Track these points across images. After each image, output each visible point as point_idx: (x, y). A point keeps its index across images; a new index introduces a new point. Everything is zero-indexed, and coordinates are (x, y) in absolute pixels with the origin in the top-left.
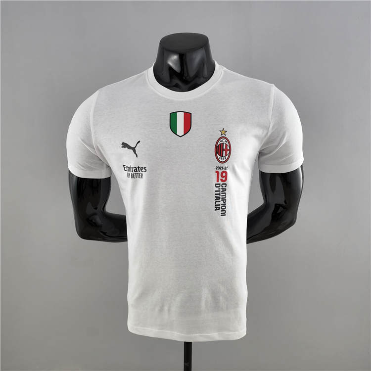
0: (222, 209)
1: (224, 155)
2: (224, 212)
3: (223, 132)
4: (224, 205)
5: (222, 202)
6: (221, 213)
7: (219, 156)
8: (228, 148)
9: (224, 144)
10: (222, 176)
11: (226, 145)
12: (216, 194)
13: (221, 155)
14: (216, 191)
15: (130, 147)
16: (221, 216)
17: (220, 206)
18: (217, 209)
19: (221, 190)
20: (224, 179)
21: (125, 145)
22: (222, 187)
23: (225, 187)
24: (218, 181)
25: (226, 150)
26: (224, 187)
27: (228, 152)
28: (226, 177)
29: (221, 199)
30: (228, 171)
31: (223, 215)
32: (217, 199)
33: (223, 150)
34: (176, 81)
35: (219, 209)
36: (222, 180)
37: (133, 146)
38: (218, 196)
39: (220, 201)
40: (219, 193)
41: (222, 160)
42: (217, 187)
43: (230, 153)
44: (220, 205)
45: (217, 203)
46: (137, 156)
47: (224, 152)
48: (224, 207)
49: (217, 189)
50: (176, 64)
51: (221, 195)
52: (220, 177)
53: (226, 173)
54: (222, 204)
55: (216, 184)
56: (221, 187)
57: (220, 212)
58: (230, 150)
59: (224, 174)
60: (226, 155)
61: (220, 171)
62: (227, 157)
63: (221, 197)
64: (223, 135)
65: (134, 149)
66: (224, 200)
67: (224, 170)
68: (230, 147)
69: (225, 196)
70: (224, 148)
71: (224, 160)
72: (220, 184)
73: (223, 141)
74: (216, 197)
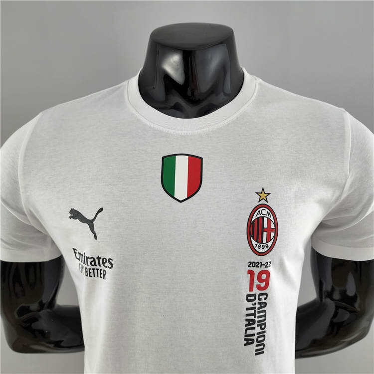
0: (258, 341)
1: (265, 241)
2: (262, 347)
3: (263, 196)
4: (262, 334)
5: (258, 330)
6: (256, 350)
7: (254, 243)
8: (273, 226)
9: (265, 219)
10: (260, 280)
11: (269, 221)
12: (247, 315)
13: (259, 240)
14: (247, 309)
15: (83, 219)
16: (256, 354)
17: (255, 338)
18: (249, 342)
19: (257, 306)
20: (263, 285)
21: (75, 215)
22: (260, 299)
23: (265, 299)
24: (251, 289)
25: (269, 230)
26: (263, 301)
27: (273, 234)
28: (267, 281)
29: (257, 324)
30: (271, 269)
31: (259, 352)
32: (250, 323)
33: (263, 230)
34: (177, 99)
35: (253, 342)
36: (259, 287)
37: (90, 217)
38: (252, 317)
39: (254, 328)
40: (252, 311)
41: (261, 250)
42: (248, 301)
43: (276, 237)
44: (253, 335)
45: (249, 332)
46: (96, 237)
47: (265, 234)
48: (262, 338)
49: (250, 305)
50: (176, 70)
51: (257, 315)
52: (256, 282)
53: (268, 273)
54: (258, 334)
55: (248, 296)
56: (257, 301)
57: (253, 347)
58: (276, 230)
59: (264, 276)
60: (268, 240)
61: (257, 271)
62: (270, 244)
63: (257, 319)
64: (263, 202)
65: (91, 223)
66: (262, 324)
67: (263, 268)
68: (276, 224)
69: (265, 316)
70: (265, 226)
71: (266, 249)
72: (255, 295)
73: (264, 212)
74: (247, 320)
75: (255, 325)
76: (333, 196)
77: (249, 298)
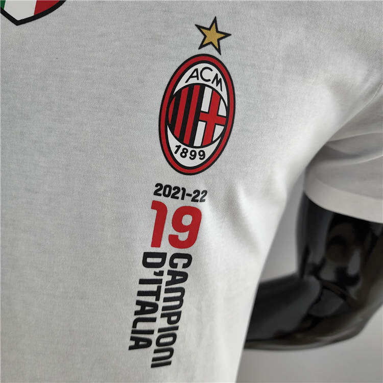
0: (158, 343)
1: (198, 141)
2: (167, 354)
3: (213, 36)
4: (171, 332)
5: (162, 323)
6: (154, 360)
7: (173, 142)
8: (222, 111)
9: (208, 93)
10: (177, 224)
11: (216, 96)
12: (140, 293)
13: (186, 138)
14: (142, 282)
16: (153, 366)
17: (154, 337)
18: (139, 342)
19: (166, 278)
20: (183, 236)
22: (175, 266)
23: (185, 266)
24: (156, 242)
25: (212, 118)
26: (179, 268)
27: (219, 130)
28: (194, 230)
29: (160, 311)
30: (205, 207)
32: (145, 310)
33: (198, 116)
35: (149, 343)
36: (174, 241)
38: (152, 299)
39: (154, 320)
40: (153, 288)
41: (187, 162)
42: (146, 265)
43: (225, 137)
44: (151, 332)
45: (141, 326)
47: (201, 126)
48: (170, 339)
49: (149, 274)
51: (163, 295)
52: (169, 229)
53: (197, 215)
54: (160, 330)
55: (147, 255)
56: (166, 267)
57: (149, 354)
58: (228, 122)
59: (187, 220)
60: (207, 142)
61: (173, 205)
62: (209, 150)
63: (161, 304)
64: (210, 50)
66: (173, 314)
67: (187, 202)
68: (231, 109)
69: (181, 299)
70: (205, 107)
71: (197, 161)
72: (163, 256)
74: (138, 303)
75: (157, 315)
76: (366, 80)
77: (149, 260)
